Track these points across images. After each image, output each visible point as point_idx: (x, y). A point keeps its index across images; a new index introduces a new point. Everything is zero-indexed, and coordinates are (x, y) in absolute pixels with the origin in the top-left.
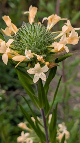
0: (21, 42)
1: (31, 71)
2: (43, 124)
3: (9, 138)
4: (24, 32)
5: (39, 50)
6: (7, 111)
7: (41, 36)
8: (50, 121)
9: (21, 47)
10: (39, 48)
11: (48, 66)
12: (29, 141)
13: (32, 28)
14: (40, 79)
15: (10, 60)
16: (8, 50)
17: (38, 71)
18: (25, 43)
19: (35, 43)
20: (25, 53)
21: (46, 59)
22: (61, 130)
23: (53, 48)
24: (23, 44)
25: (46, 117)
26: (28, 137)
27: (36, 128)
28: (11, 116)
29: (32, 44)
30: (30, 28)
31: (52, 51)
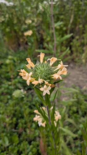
0: (36, 73)
1: (42, 89)
2: (47, 114)
3: (28, 116)
4: (38, 68)
5: (46, 78)
6: (27, 101)
7: (47, 70)
8: (51, 113)
9: (36, 76)
10: (46, 76)
11: (51, 86)
12: (40, 120)
13: (42, 66)
14: (47, 93)
15: (31, 83)
16: (30, 78)
17: (46, 89)
18: (39, 73)
19: (44, 74)
20: (39, 80)
21: (49, 83)
22: (56, 114)
23: (53, 76)
24: (37, 74)
25: (49, 110)
26: (40, 118)
27: (44, 115)
28: (29, 104)
29: (42, 74)
30: (41, 65)
31: (53, 78)
